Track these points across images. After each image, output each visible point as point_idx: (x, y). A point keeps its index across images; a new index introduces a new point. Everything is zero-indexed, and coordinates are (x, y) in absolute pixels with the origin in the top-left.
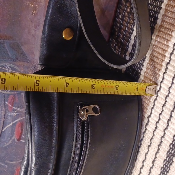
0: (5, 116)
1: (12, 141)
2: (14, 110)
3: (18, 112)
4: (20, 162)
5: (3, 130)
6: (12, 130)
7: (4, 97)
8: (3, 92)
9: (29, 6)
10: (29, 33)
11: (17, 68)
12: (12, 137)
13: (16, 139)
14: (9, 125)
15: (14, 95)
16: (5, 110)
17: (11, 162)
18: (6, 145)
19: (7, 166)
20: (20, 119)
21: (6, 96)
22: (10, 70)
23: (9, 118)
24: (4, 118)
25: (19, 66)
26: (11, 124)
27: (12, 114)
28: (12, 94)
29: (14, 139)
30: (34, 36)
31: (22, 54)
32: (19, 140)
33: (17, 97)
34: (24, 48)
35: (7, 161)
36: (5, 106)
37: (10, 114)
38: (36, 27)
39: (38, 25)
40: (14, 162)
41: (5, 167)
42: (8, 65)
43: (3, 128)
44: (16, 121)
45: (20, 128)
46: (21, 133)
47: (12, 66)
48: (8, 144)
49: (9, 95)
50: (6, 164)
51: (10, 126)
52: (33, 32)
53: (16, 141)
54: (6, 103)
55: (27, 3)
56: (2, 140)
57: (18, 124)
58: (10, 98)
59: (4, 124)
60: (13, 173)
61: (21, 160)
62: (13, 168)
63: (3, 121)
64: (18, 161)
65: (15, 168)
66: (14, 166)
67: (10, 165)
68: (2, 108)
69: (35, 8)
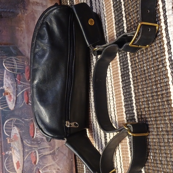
0: (17, 87)
1: (24, 104)
2: (21, 84)
3: (23, 84)
4: (31, 120)
5: (17, 96)
6: (22, 96)
7: (14, 75)
8: (13, 72)
9: (18, 30)
10: (21, 41)
11: (18, 59)
12: (23, 101)
14: (20, 93)
15: (20, 75)
16: (16, 83)
17: (26, 120)
18: (20, 107)
20: (25, 89)
22: (15, 61)
23: (19, 88)
25: (19, 58)
26: (21, 92)
27: (20, 86)
28: (18, 74)
29: (25, 103)
30: (23, 43)
31: (20, 52)
32: (28, 103)
34: (20, 49)
35: (23, 118)
36: (16, 81)
37: (19, 86)
38: (24, 38)
39: (25, 38)
40: (27, 120)
41: (23, 123)
42: (13, 58)
43: (17, 95)
44: (23, 90)
45: (27, 95)
46: (28, 99)
47: (16, 58)
48: (21, 106)
49: (17, 74)
50: (23, 120)
52: (23, 41)
53: (26, 104)
54: (16, 79)
55: (17, 28)
56: (17, 103)
57: (25, 92)
58: (18, 76)
59: (17, 92)
60: (28, 128)
61: (31, 118)
62: (28, 124)
63: (16, 90)
64: (30, 119)
65: (29, 124)
66: (28, 122)
67: (26, 122)
68: (14, 82)
69: (21, 30)
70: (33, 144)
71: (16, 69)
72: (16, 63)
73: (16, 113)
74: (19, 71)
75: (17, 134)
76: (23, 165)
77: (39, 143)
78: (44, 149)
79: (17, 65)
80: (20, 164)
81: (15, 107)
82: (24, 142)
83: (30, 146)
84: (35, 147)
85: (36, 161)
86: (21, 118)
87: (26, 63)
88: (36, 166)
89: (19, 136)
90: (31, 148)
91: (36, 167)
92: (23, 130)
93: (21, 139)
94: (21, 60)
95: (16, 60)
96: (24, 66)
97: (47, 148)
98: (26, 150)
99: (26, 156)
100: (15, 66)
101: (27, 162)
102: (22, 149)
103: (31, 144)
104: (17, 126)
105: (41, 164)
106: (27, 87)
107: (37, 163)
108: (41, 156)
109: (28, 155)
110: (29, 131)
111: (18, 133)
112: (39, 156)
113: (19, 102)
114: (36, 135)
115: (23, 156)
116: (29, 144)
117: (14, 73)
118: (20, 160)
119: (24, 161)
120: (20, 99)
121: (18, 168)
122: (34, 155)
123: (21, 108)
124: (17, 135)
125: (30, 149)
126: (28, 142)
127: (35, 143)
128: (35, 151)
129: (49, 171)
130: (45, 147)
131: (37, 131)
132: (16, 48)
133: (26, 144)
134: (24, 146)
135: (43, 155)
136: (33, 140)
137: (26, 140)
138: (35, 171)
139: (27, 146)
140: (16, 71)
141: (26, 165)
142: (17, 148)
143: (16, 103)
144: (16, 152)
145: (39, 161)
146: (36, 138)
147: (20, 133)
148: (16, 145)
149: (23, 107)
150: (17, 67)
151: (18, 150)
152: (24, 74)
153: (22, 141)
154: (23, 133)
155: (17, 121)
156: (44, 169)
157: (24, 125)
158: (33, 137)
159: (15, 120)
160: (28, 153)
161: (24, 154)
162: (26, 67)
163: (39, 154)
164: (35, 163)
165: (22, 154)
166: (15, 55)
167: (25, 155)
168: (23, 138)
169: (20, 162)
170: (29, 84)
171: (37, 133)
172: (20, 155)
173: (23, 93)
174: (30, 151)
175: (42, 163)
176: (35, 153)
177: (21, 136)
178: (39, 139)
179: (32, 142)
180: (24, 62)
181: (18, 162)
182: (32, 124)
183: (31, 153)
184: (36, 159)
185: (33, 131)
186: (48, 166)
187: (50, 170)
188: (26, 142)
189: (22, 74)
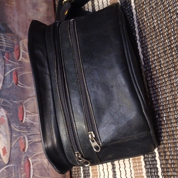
0: (5, 65)
1: (12, 85)
2: (10, 63)
3: (12, 64)
4: (21, 103)
5: (5, 76)
6: (11, 76)
7: (2, 53)
9: (8, 6)
10: (10, 18)
11: (7, 37)
12: (11, 81)
13: (14, 83)
15: (8, 53)
16: (4, 62)
17: (14, 102)
18: (8, 87)
19: (12, 104)
20: (14, 69)
21: (3, 52)
22: (3, 38)
23: (8, 67)
24: (5, 67)
25: (8, 36)
26: (10, 72)
27: (9, 65)
30: (13, 20)
31: (9, 29)
32: (17, 84)
33: (10, 54)
34: (9, 26)
35: (11, 100)
36: (4, 59)
37: (7, 65)
38: (13, 16)
40: (16, 102)
41: (11, 105)
42: (2, 34)
43: (5, 74)
44: (12, 70)
45: (16, 75)
46: (17, 79)
47: (4, 35)
48: (10, 86)
49: (5, 52)
50: (11, 102)
51: (9, 73)
52: (12, 18)
53: (15, 85)
54: (4, 57)
55: (7, 4)
56: (5, 82)
57: (14, 72)
58: (6, 54)
59: (5, 71)
60: (17, 111)
61: (21, 100)
62: (16, 107)
63: (4, 69)
64: (19, 101)
65: (18, 107)
66: (17, 105)
67: (14, 104)
68: (2, 60)
69: (11, 7)
70: (22, 128)
71: (4, 46)
72: (4, 40)
73: (4, 93)
74: (7, 49)
75: (3, 116)
76: (10, 151)
77: (29, 128)
78: (34, 135)
79: (6, 42)
80: (7, 151)
81: (2, 87)
82: (12, 126)
83: (18, 130)
84: (24, 133)
85: (25, 148)
86: (9, 100)
87: (16, 41)
88: (25, 153)
89: (6, 119)
90: (20, 133)
91: (25, 155)
92: (11, 113)
93: (9, 122)
94: (10, 38)
95: (5, 37)
96: (13, 44)
97: (37, 134)
98: (14, 136)
99: (14, 142)
100: (3, 43)
101: (15, 149)
102: (10, 134)
103: (20, 129)
104: (4, 108)
105: (30, 151)
106: (16, 66)
107: (26, 150)
108: (31, 143)
109: (16, 140)
110: (17, 115)
111: (5, 116)
112: (29, 142)
113: (7, 81)
114: (26, 119)
115: (11, 142)
116: (17, 129)
117: (2, 50)
118: (7, 146)
119: (11, 147)
120: (8, 78)
121: (4, 155)
122: (23, 141)
123: (9, 89)
124: (4, 118)
125: (18, 135)
126: (16, 126)
127: (24, 128)
128: (24, 137)
129: (40, 160)
130: (35, 133)
131: (26, 115)
132: (5, 25)
133: (14, 128)
134: (11, 131)
135: (32, 142)
136: (23, 125)
137: (14, 124)
138: (23, 159)
139: (15, 131)
140: (5, 49)
141: (13, 152)
142: (4, 133)
143: (3, 83)
144: (3, 137)
145: (28, 149)
146: (26, 122)
147: (7, 116)
148: (3, 128)
149: (11, 88)
150: (5, 44)
151: (5, 134)
152: (13, 52)
153: (10, 125)
154: (10, 116)
155: (4, 102)
156: (34, 158)
157: (13, 108)
158: (22, 121)
159: (2, 101)
160: (16, 138)
161: (11, 139)
162: (15, 46)
163: (28, 140)
164: (24, 150)
165: (9, 139)
166: (4, 32)
167: (13, 140)
168: (11, 122)
169: (6, 148)
170: (18, 64)
171: (26, 117)
172: (7, 140)
173: (12, 72)
174: (18, 136)
175: (32, 151)
176: (24, 140)
177: (8, 119)
178: (29, 124)
179: (21, 127)
180: (14, 40)
181: (5, 147)
182: (21, 107)
183: (20, 139)
184: (25, 145)
185: (22, 115)
186: (38, 155)
187: (40, 158)
188: (14, 126)
189: (11, 52)
